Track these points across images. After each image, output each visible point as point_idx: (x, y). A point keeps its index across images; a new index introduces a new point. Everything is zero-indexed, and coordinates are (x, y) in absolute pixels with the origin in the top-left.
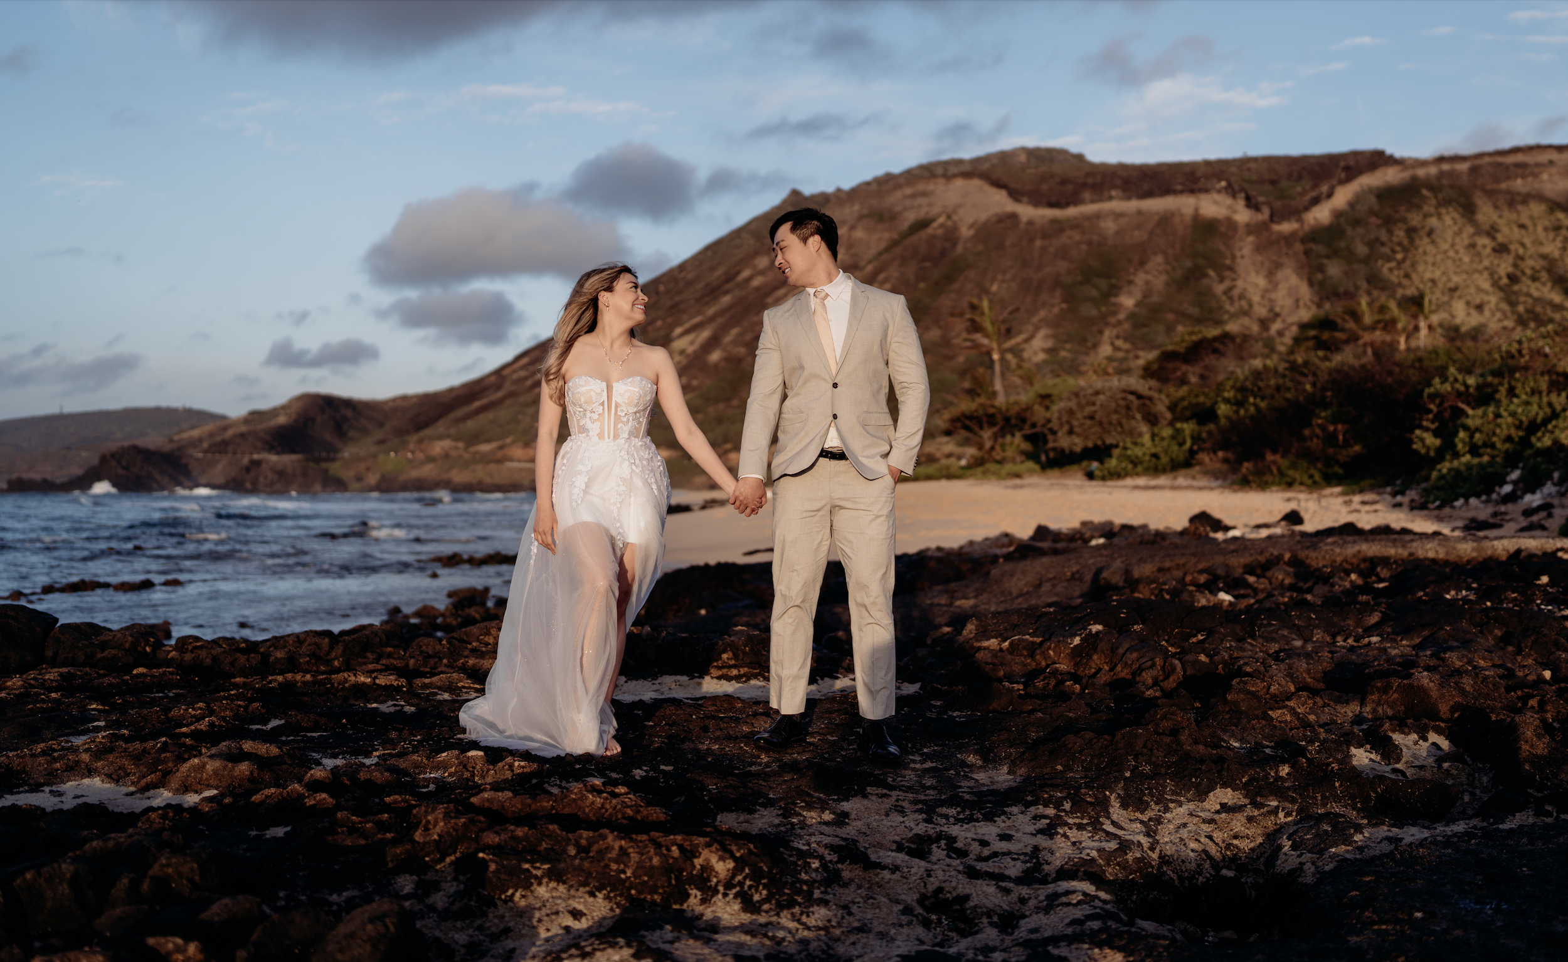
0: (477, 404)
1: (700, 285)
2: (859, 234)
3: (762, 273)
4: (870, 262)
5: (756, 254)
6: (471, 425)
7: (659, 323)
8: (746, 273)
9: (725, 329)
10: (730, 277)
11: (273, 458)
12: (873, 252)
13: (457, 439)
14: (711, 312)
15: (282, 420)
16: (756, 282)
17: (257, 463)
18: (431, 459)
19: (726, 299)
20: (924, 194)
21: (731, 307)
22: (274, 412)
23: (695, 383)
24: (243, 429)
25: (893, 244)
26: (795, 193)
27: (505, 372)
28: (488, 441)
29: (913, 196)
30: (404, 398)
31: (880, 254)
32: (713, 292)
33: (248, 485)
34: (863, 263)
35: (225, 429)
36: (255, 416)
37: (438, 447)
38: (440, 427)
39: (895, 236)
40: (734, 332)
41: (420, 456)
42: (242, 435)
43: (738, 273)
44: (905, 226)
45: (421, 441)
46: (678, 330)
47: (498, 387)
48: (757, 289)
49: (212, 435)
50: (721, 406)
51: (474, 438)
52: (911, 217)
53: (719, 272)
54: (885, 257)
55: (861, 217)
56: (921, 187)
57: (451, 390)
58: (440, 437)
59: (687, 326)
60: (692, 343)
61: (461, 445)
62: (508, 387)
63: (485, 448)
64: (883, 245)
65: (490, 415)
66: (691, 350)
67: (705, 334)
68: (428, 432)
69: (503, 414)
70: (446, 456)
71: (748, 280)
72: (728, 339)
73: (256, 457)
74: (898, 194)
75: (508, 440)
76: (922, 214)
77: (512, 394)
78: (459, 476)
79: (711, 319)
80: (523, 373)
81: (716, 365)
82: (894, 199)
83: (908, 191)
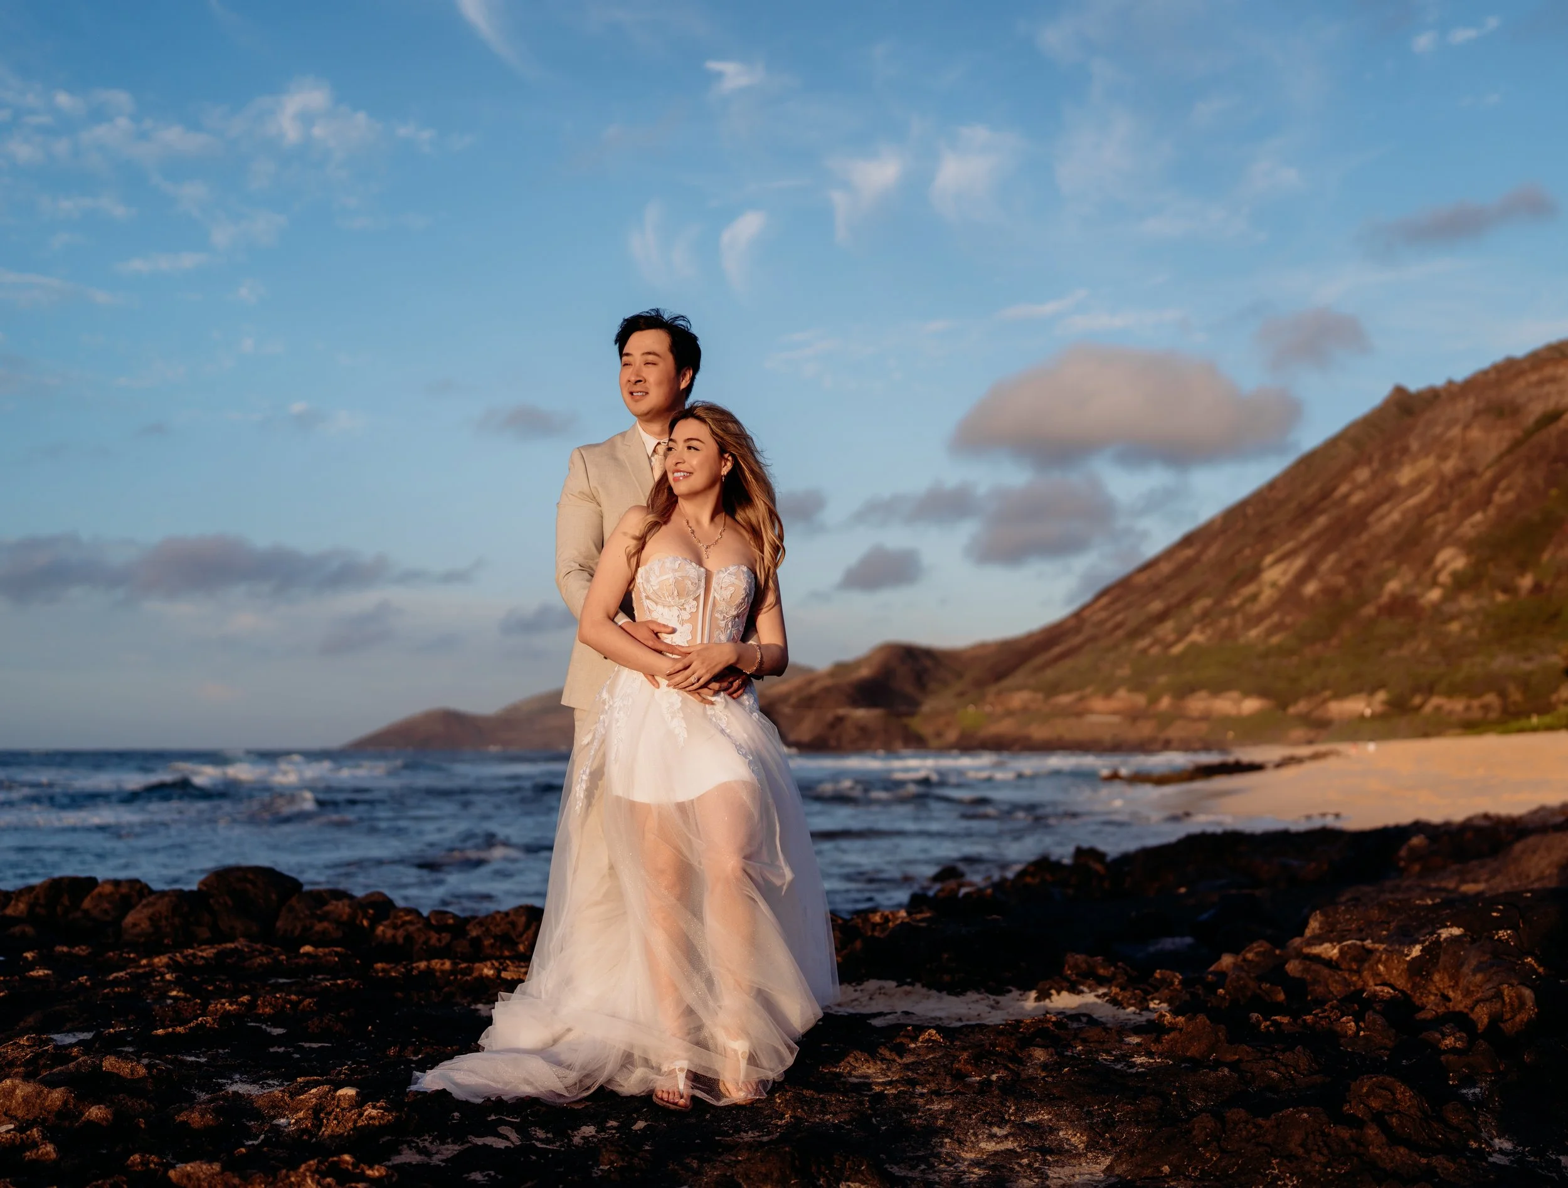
0: (1056, 650)
1: (1293, 505)
2: (1475, 433)
3: (1363, 487)
4: (1488, 467)
5: (1355, 464)
6: (1050, 674)
7: (1247, 552)
8: (1344, 488)
9: (1321, 555)
10: (1325, 494)
11: (860, 713)
12: (1493, 454)
13: (1036, 689)
14: (1305, 535)
15: (865, 672)
16: (1356, 498)
17: (840, 720)
18: (1010, 713)
19: (1322, 521)
20: (1553, 380)
21: (1327, 529)
22: (857, 664)
23: (1288, 620)
24: (828, 682)
25: (1516, 444)
26: (1399, 391)
27: (1086, 614)
28: (1068, 691)
29: (1541, 383)
30: (983, 646)
31: (1501, 457)
32: (1307, 513)
33: (833, 743)
34: (1480, 469)
35: (811, 682)
36: (841, 668)
37: (1018, 700)
38: (1019, 677)
39: (1519, 433)
40: (1332, 558)
41: (999, 709)
42: (827, 690)
43: (1334, 489)
44: (1530, 420)
45: (999, 693)
46: (1269, 559)
47: (1077, 630)
48: (1357, 507)
49: (799, 689)
50: (1319, 647)
51: (1053, 689)
52: (1536, 410)
53: (1314, 489)
54: (1507, 460)
55: (1477, 414)
56: (1548, 371)
57: (1030, 636)
58: (1020, 688)
59: (1278, 553)
60: (1284, 573)
61: (1040, 696)
62: (1088, 631)
63: (1065, 699)
64: (1504, 446)
65: (1068, 664)
66: (1283, 581)
67: (1299, 562)
68: (1007, 683)
69: (1083, 661)
70: (1025, 709)
71: (1346, 496)
72: (1325, 566)
73: (841, 711)
74: (1521, 382)
75: (1089, 690)
76: (1551, 404)
77: (1093, 639)
78: (1038, 732)
79: (1305, 545)
80: (1103, 615)
81: (1312, 599)
82: (1517, 389)
83: (1534, 377)
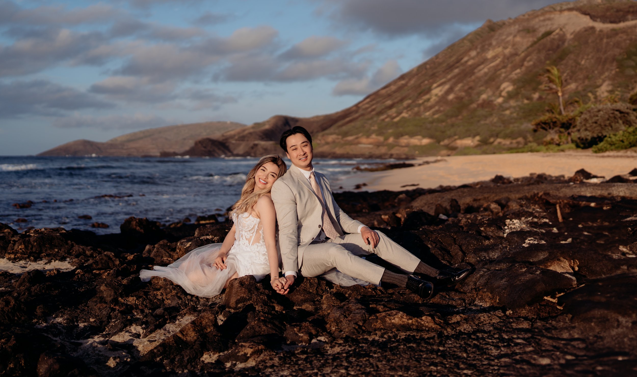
0: (348, 119)
1: (445, 65)
2: (518, 39)
3: (473, 58)
4: (523, 52)
5: (470, 50)
6: (344, 128)
7: (426, 82)
8: (466, 59)
9: (456, 84)
10: (458, 61)
11: (263, 143)
12: (525, 47)
13: (338, 134)
14: (449, 76)
15: (267, 127)
16: (470, 63)
17: (256, 145)
18: (327, 143)
19: (456, 71)
20: (549, 19)
21: (458, 74)
22: (264, 124)
23: (442, 109)
24: (251, 130)
25: (535, 43)
26: (490, 21)
27: (360, 105)
28: (351, 135)
29: (544, 20)
30: (317, 117)
31: (528, 48)
32: (451, 68)
33: (253, 154)
34: (520, 53)
35: (244, 131)
36: (257, 125)
37: (330, 138)
38: (332, 130)
39: (535, 39)
40: (460, 85)
41: (323, 142)
42: (251, 133)
43: (462, 59)
44: (540, 35)
45: (323, 136)
46: (435, 85)
47: (356, 111)
48: (471, 66)
49: (239, 133)
50: (454, 119)
51: (346, 134)
52: (542, 30)
53: (453, 59)
54: (530, 49)
55: (519, 31)
56: (547, 16)
57: (337, 113)
58: (331, 134)
59: (438, 83)
60: (441, 91)
61: (340, 137)
62: (361, 112)
63: (350, 138)
64: (529, 44)
65: (353, 124)
66: (440, 94)
67: (447, 87)
68: (327, 131)
69: (358, 123)
70: (334, 142)
71: (466, 62)
72: (457, 89)
73: (256, 142)
74: (537, 20)
75: (360, 135)
76: (548, 29)
77: (363, 115)
78: (339, 151)
79: (449, 80)
80: (367, 106)
81: (451, 101)
82: (535, 22)
83: (542, 18)
